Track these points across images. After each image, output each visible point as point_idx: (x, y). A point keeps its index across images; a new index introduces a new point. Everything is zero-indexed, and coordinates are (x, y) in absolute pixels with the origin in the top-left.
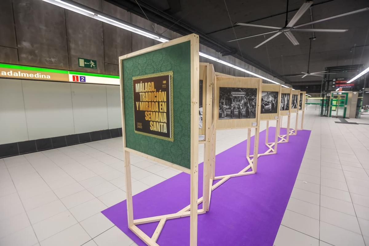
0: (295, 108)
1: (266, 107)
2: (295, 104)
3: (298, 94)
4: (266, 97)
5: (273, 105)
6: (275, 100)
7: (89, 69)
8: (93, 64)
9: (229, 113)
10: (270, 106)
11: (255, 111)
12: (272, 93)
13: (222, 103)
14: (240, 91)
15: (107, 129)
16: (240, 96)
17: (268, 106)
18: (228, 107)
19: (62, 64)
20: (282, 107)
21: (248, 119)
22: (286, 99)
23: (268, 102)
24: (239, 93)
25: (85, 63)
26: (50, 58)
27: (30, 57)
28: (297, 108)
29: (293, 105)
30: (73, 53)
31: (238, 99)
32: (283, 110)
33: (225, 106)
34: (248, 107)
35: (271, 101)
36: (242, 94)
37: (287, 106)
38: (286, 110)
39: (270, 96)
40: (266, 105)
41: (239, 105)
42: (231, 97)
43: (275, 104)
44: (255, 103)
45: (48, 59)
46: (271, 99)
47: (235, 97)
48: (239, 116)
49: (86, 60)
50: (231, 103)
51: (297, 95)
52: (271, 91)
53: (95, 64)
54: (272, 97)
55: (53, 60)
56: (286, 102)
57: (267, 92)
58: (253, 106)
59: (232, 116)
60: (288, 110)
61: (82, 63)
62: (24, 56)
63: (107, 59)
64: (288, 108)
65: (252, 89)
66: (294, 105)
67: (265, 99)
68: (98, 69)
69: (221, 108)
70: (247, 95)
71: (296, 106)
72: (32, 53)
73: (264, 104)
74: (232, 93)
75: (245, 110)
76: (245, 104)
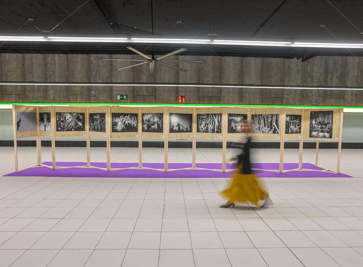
0: (274, 132)
1: (152, 126)
2: (273, 128)
3: (279, 113)
4: (152, 118)
5: (158, 125)
6: (160, 121)
7: (123, 101)
8: (125, 98)
9: (93, 128)
10: (156, 126)
11: (105, 127)
12: (157, 114)
13: (90, 122)
14: (97, 115)
15: (132, 141)
16: (97, 118)
17: (154, 126)
18: (92, 124)
19: (108, 100)
20: (212, 129)
21: (102, 133)
22: (216, 120)
23: (154, 123)
24: (97, 116)
25: (121, 97)
26: (103, 97)
27: (94, 98)
28: (278, 133)
29: (269, 128)
30: (114, 92)
31: (96, 120)
32: (212, 133)
33: (91, 124)
34: (101, 125)
35: (157, 122)
36: (98, 117)
37: (218, 127)
38: (216, 133)
39: (155, 117)
40: (152, 125)
41: (97, 124)
42: (94, 119)
43: (160, 124)
44: (105, 122)
45: (102, 98)
46: (156, 119)
47: (95, 119)
48: (97, 130)
49: (121, 96)
50: (94, 122)
51: (277, 115)
52: (157, 113)
53: (127, 97)
54: (158, 118)
55: (104, 98)
56: (217, 123)
57: (153, 114)
58: (104, 124)
59: (94, 130)
60: (221, 132)
61: (119, 97)
62: (92, 98)
63: (135, 93)
64: (219, 130)
65: (102, 114)
66: (271, 128)
67: (151, 120)
68: (129, 100)
69: (90, 125)
70: (101, 117)
71: (275, 129)
72: (95, 96)
73: (151, 124)
74: (94, 116)
75: (100, 126)
76: (100, 123)
